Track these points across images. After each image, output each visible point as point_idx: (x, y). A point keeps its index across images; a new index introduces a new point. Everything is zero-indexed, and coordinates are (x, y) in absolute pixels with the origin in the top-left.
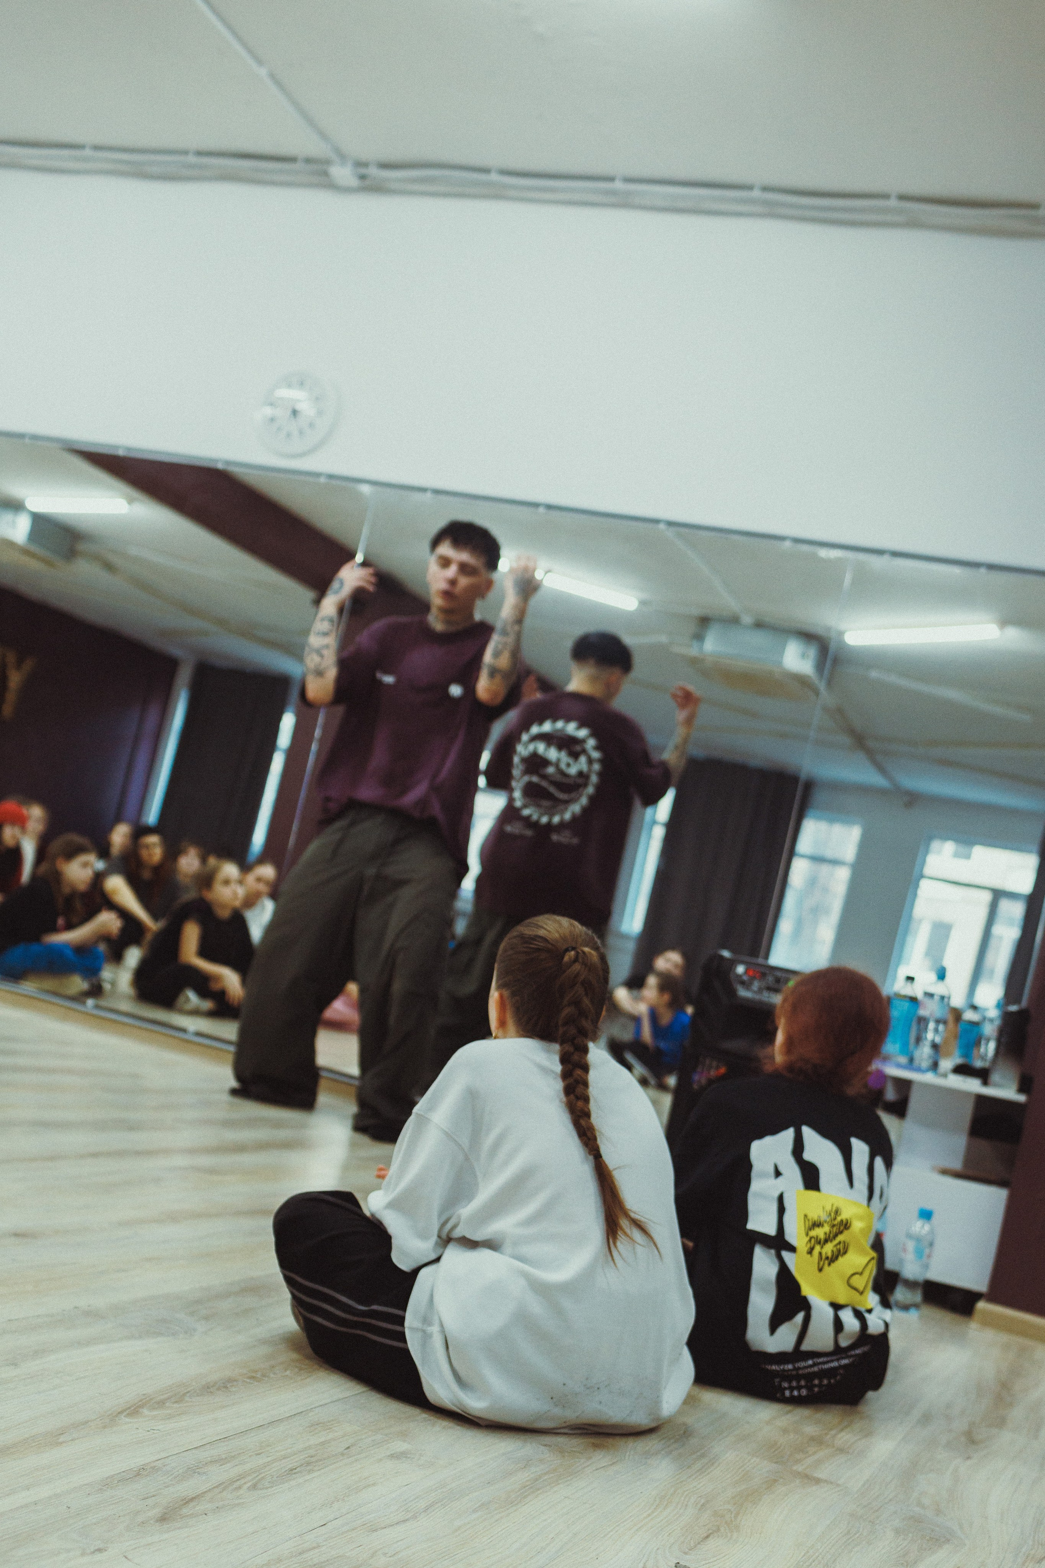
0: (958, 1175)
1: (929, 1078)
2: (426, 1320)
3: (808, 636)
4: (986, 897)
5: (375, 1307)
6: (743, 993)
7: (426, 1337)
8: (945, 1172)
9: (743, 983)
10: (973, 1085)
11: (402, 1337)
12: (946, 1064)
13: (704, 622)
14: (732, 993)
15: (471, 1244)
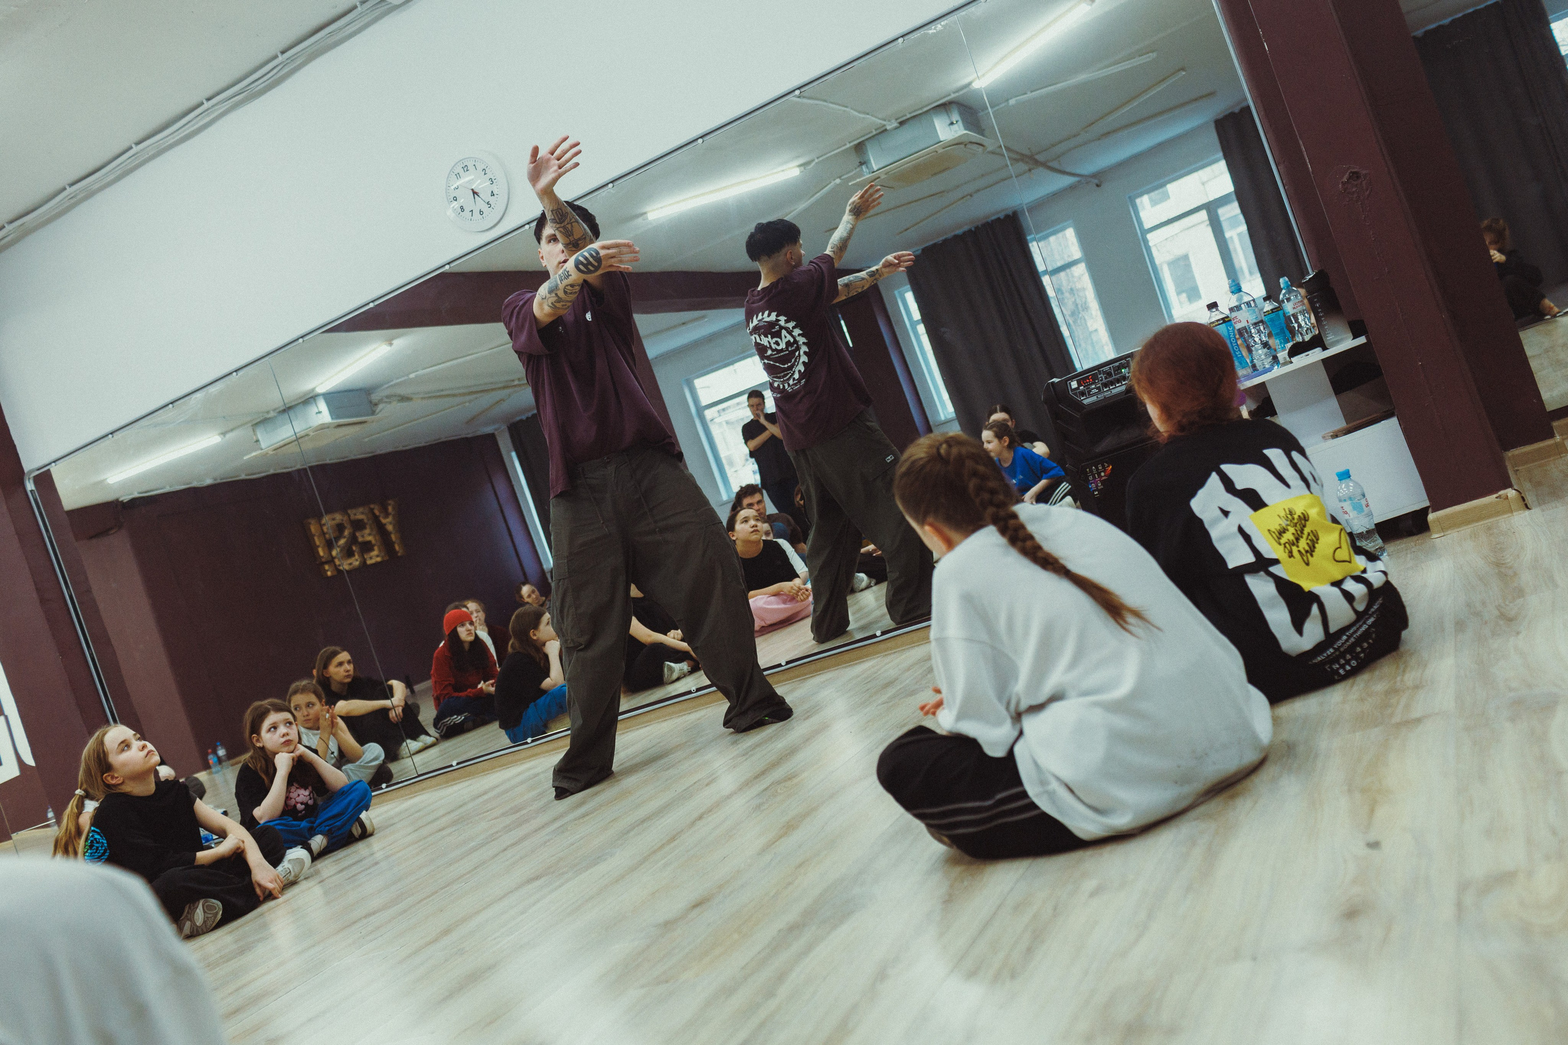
0: (1348, 431)
1: (1277, 371)
2: (1043, 783)
3: (944, 107)
4: (1203, 215)
5: (999, 796)
6: (1087, 401)
7: (1051, 795)
8: (1335, 436)
9: (1083, 394)
10: (1316, 355)
11: (1033, 806)
12: (1282, 355)
13: (860, 148)
14: (1080, 406)
15: (1037, 708)
